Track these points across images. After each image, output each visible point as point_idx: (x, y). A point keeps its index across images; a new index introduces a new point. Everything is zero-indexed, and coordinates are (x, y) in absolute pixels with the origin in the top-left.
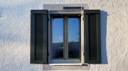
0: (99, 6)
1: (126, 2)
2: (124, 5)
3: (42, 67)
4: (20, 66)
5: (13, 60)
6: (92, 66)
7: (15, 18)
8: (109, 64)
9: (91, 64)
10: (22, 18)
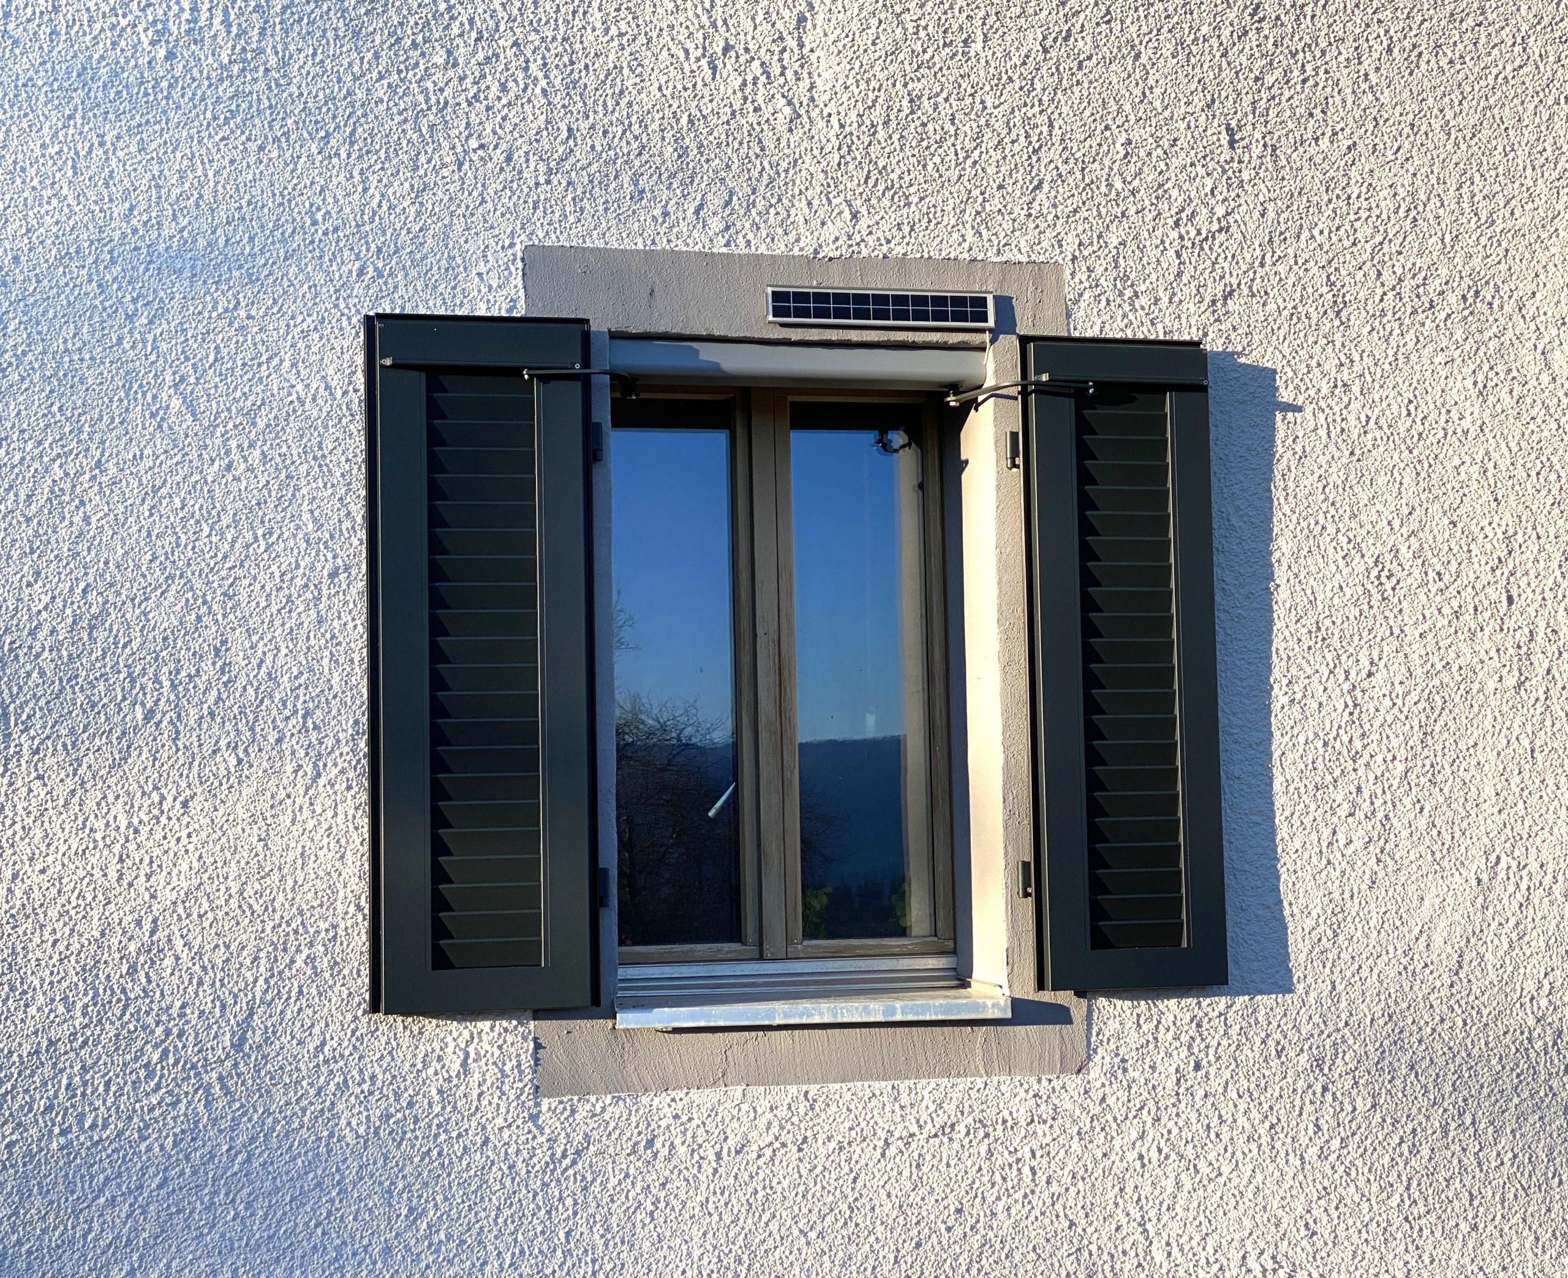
0: (1186, 291)
1: (1476, 262)
2: (1452, 298)
3: (527, 1060)
4: (238, 1046)
5: (133, 970)
6: (1114, 1025)
7: (159, 415)
8: (1300, 988)
9: (1102, 1002)
10: (251, 416)
